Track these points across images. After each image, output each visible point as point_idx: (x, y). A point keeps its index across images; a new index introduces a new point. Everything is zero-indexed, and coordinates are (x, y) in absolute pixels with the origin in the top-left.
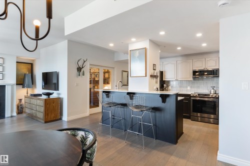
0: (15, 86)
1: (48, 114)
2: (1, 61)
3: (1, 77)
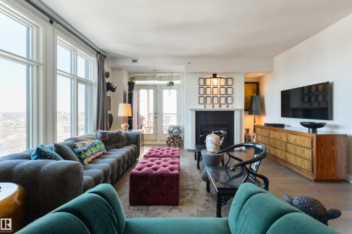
0: (243, 112)
2: (230, 82)
3: (229, 100)
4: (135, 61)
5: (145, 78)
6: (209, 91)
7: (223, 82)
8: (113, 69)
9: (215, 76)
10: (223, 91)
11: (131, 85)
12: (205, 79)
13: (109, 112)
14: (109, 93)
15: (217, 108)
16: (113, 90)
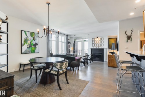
0: (107, 49)
1: (109, 63)
2: (102, 39)
3: (102, 45)
4: (75, 35)
5: (79, 39)
6: (95, 42)
7: (100, 39)
8: (71, 38)
9: (97, 37)
10: (100, 42)
11: (75, 42)
12: (94, 39)
13: (69, 49)
14: (69, 44)
15: (97, 48)
16: (70, 43)
